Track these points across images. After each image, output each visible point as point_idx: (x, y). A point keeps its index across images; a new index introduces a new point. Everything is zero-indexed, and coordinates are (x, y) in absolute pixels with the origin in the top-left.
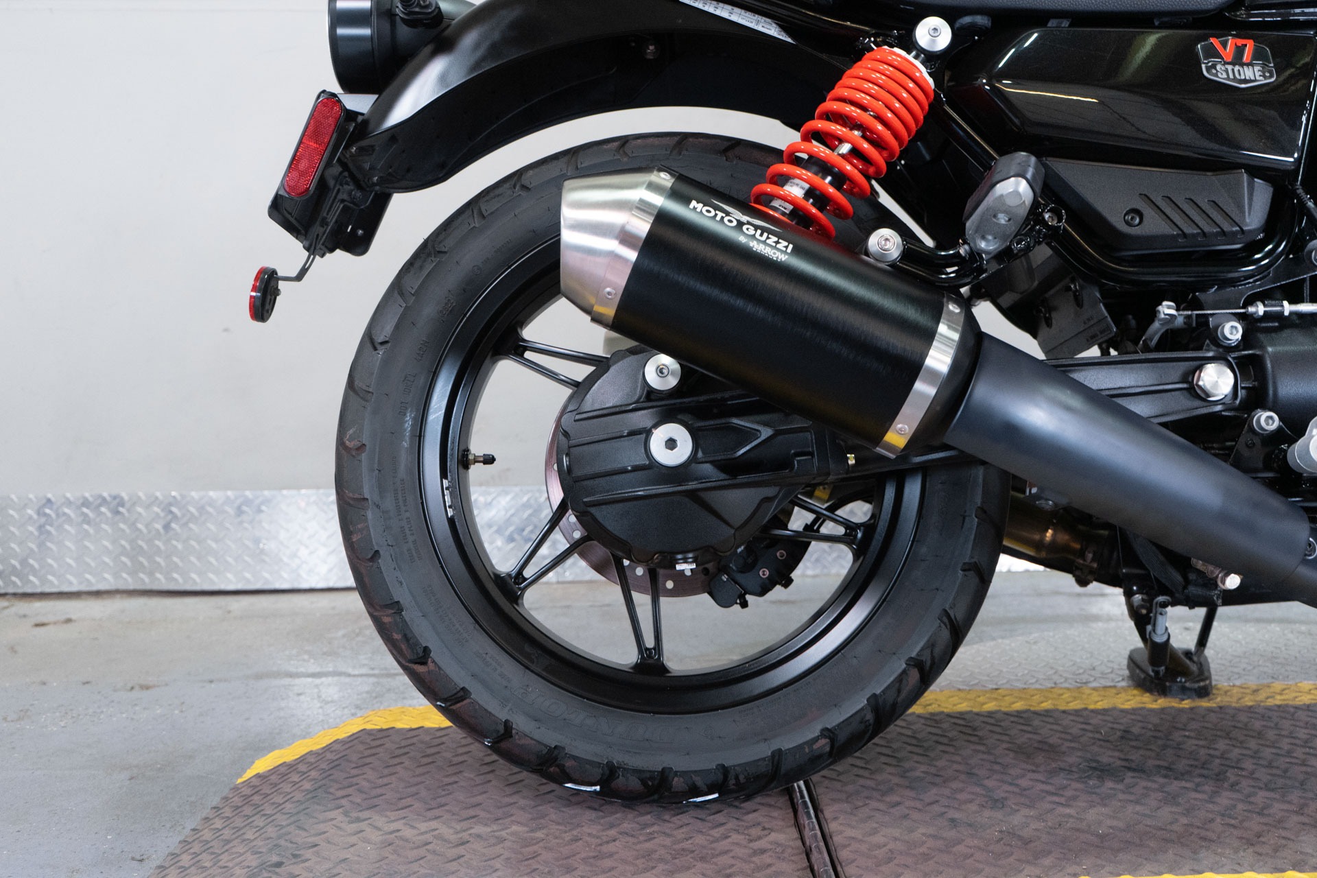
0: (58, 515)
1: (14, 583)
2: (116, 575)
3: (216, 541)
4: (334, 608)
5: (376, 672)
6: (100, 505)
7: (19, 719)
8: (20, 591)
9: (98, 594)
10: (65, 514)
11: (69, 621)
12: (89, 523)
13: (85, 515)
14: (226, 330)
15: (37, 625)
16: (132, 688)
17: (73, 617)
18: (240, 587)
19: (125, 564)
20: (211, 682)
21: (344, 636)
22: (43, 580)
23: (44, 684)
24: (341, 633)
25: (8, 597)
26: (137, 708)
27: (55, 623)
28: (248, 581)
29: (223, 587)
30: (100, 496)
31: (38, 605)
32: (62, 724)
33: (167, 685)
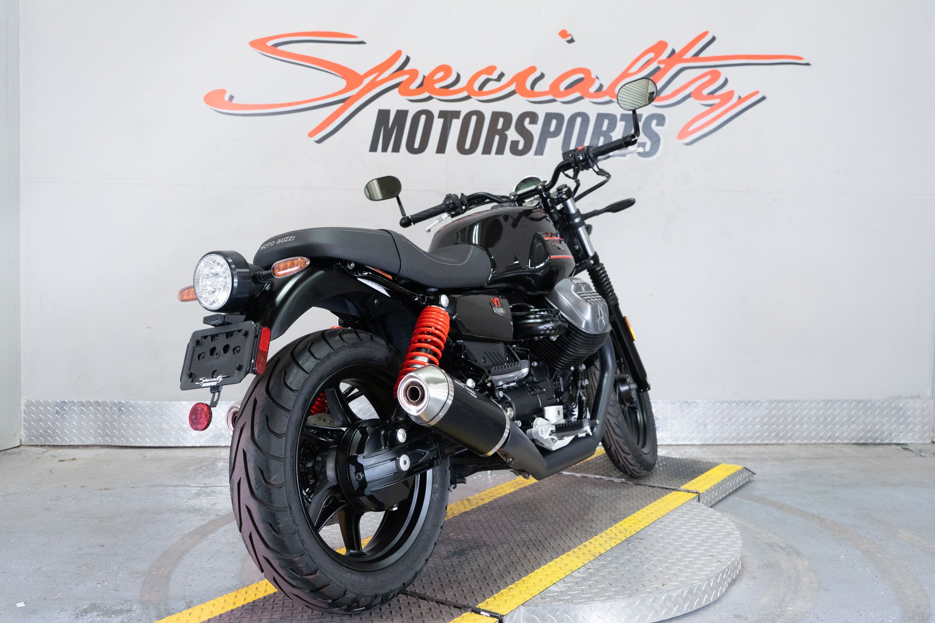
0: (70, 410)
1: (49, 440)
2: (95, 438)
3: (141, 424)
4: (192, 456)
5: (201, 485)
6: (89, 406)
7: (56, 500)
8: (52, 444)
9: (87, 446)
10: (73, 409)
11: (74, 459)
12: (83, 414)
13: (82, 410)
14: (149, 327)
15: (60, 461)
16: (101, 489)
17: (76, 457)
18: (152, 445)
19: (100, 433)
20: (133, 488)
21: (192, 470)
22: (62, 440)
23: (65, 487)
24: (191, 469)
25: (46, 446)
26: (103, 497)
27: (68, 460)
28: (155, 442)
29: (144, 445)
30: (89, 402)
31: (60, 451)
32: (74, 502)
33: (115, 488)
